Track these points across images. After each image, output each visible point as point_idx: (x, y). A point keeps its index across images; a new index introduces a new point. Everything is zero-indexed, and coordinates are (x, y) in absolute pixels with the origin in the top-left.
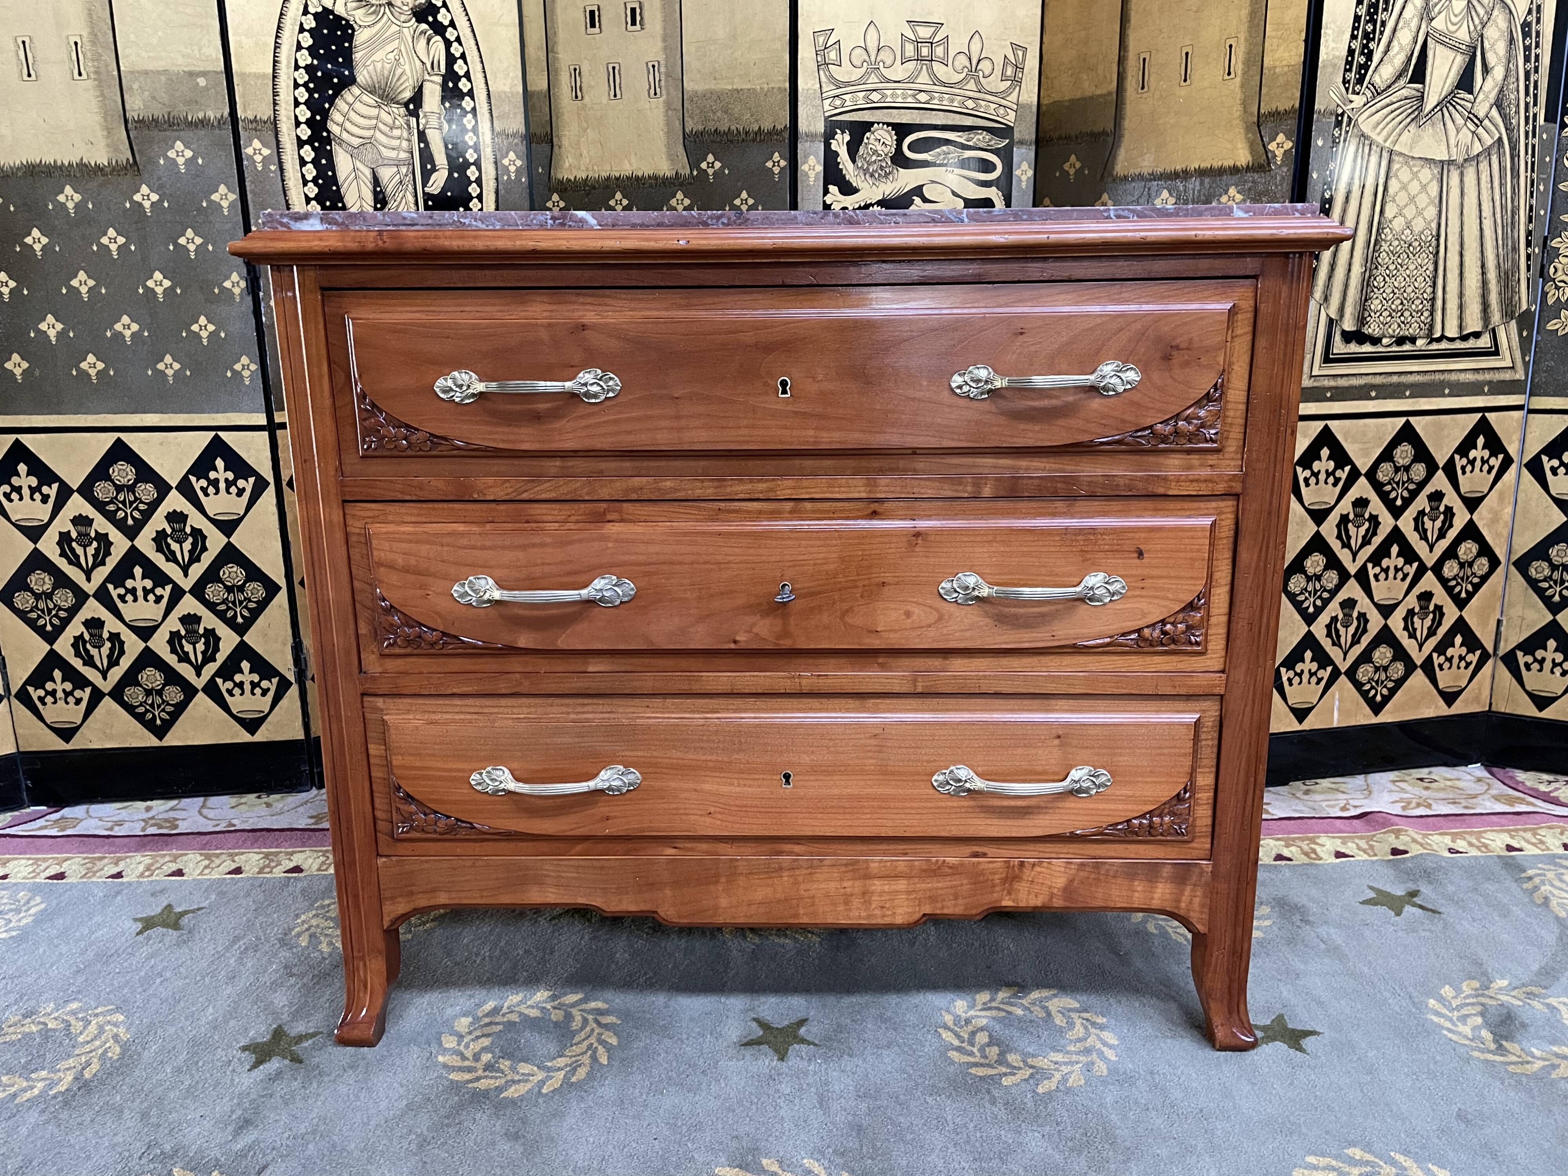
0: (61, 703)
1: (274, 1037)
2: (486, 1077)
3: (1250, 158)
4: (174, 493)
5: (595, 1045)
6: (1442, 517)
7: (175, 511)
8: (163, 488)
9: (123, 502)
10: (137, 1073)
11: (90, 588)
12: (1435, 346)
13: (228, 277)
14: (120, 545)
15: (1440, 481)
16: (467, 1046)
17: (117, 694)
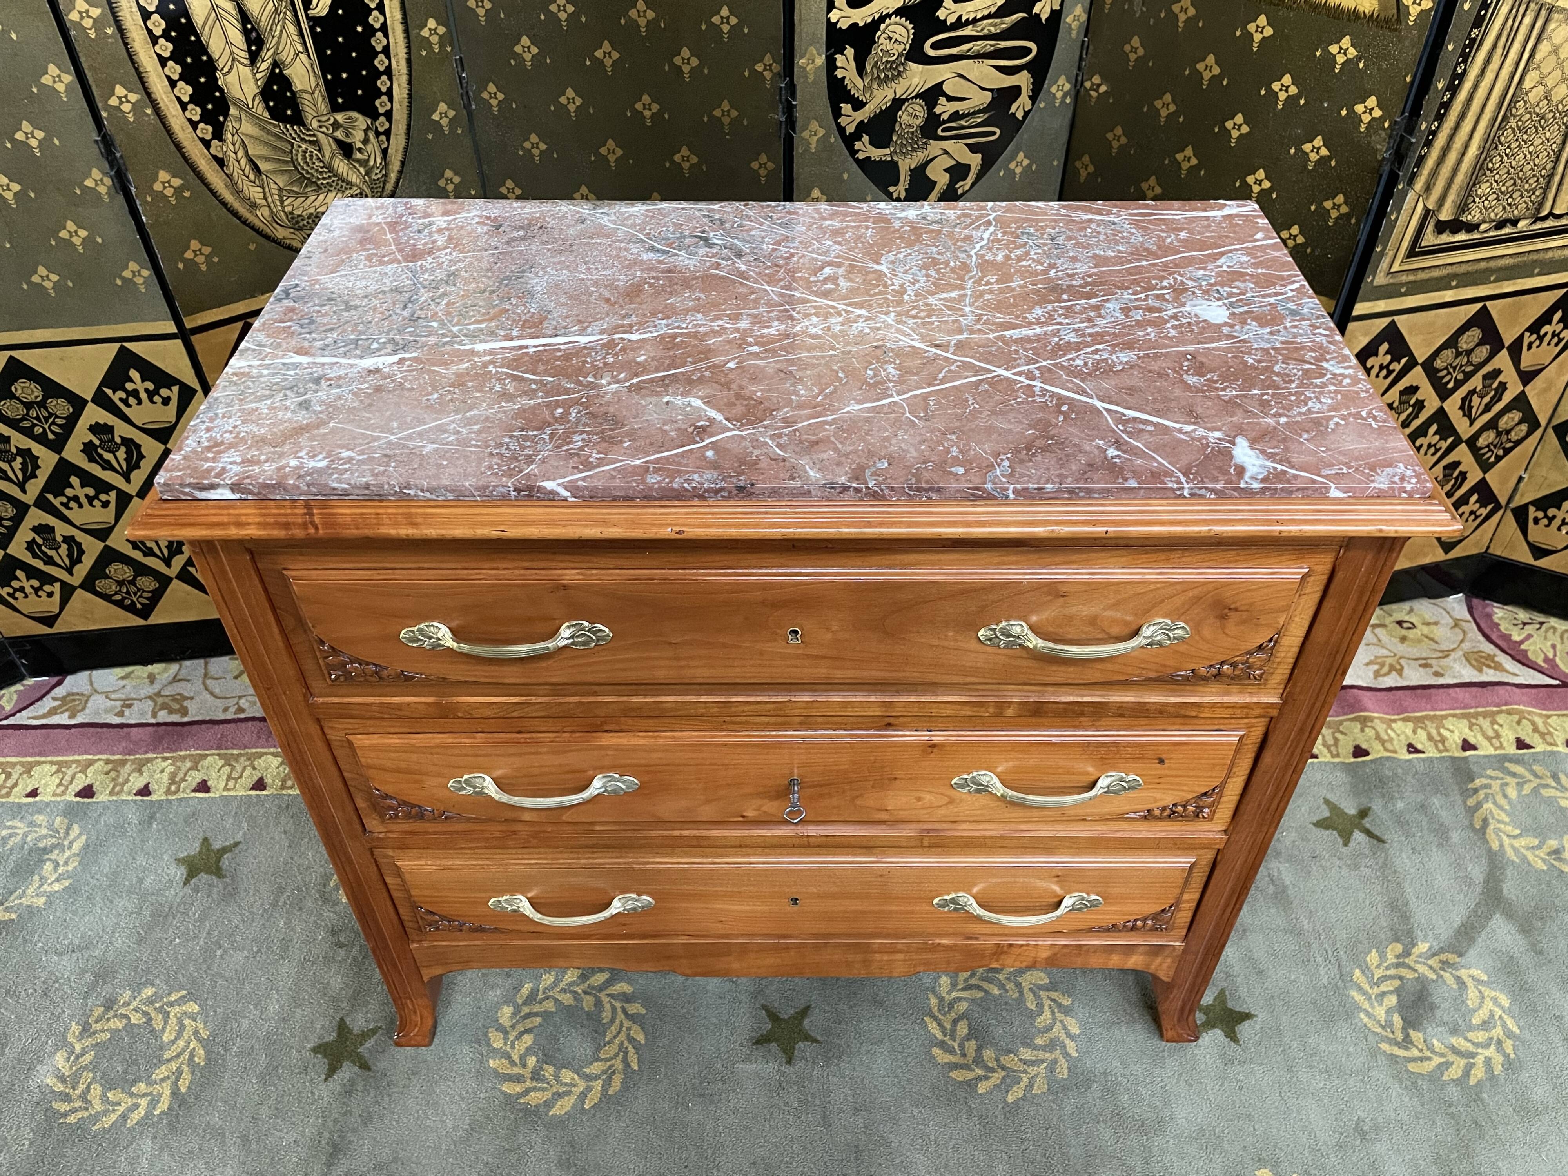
0: (32, 597)
1: (339, 1034)
2: (534, 1089)
3: (1376, 7)
4: (90, 406)
5: (626, 1044)
6: (1493, 393)
7: (97, 423)
8: (78, 404)
9: (37, 418)
10: (225, 1085)
11: (29, 498)
12: (1539, 225)
13: (88, 175)
14: (47, 459)
15: (1503, 360)
16: (513, 1047)
17: (88, 585)
